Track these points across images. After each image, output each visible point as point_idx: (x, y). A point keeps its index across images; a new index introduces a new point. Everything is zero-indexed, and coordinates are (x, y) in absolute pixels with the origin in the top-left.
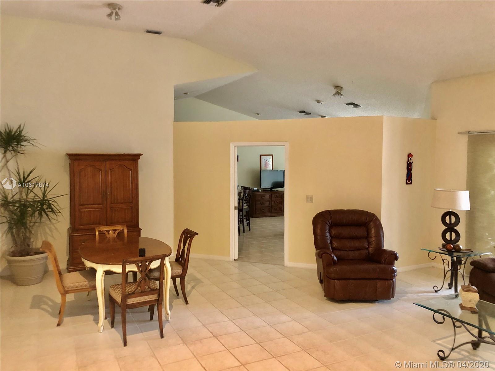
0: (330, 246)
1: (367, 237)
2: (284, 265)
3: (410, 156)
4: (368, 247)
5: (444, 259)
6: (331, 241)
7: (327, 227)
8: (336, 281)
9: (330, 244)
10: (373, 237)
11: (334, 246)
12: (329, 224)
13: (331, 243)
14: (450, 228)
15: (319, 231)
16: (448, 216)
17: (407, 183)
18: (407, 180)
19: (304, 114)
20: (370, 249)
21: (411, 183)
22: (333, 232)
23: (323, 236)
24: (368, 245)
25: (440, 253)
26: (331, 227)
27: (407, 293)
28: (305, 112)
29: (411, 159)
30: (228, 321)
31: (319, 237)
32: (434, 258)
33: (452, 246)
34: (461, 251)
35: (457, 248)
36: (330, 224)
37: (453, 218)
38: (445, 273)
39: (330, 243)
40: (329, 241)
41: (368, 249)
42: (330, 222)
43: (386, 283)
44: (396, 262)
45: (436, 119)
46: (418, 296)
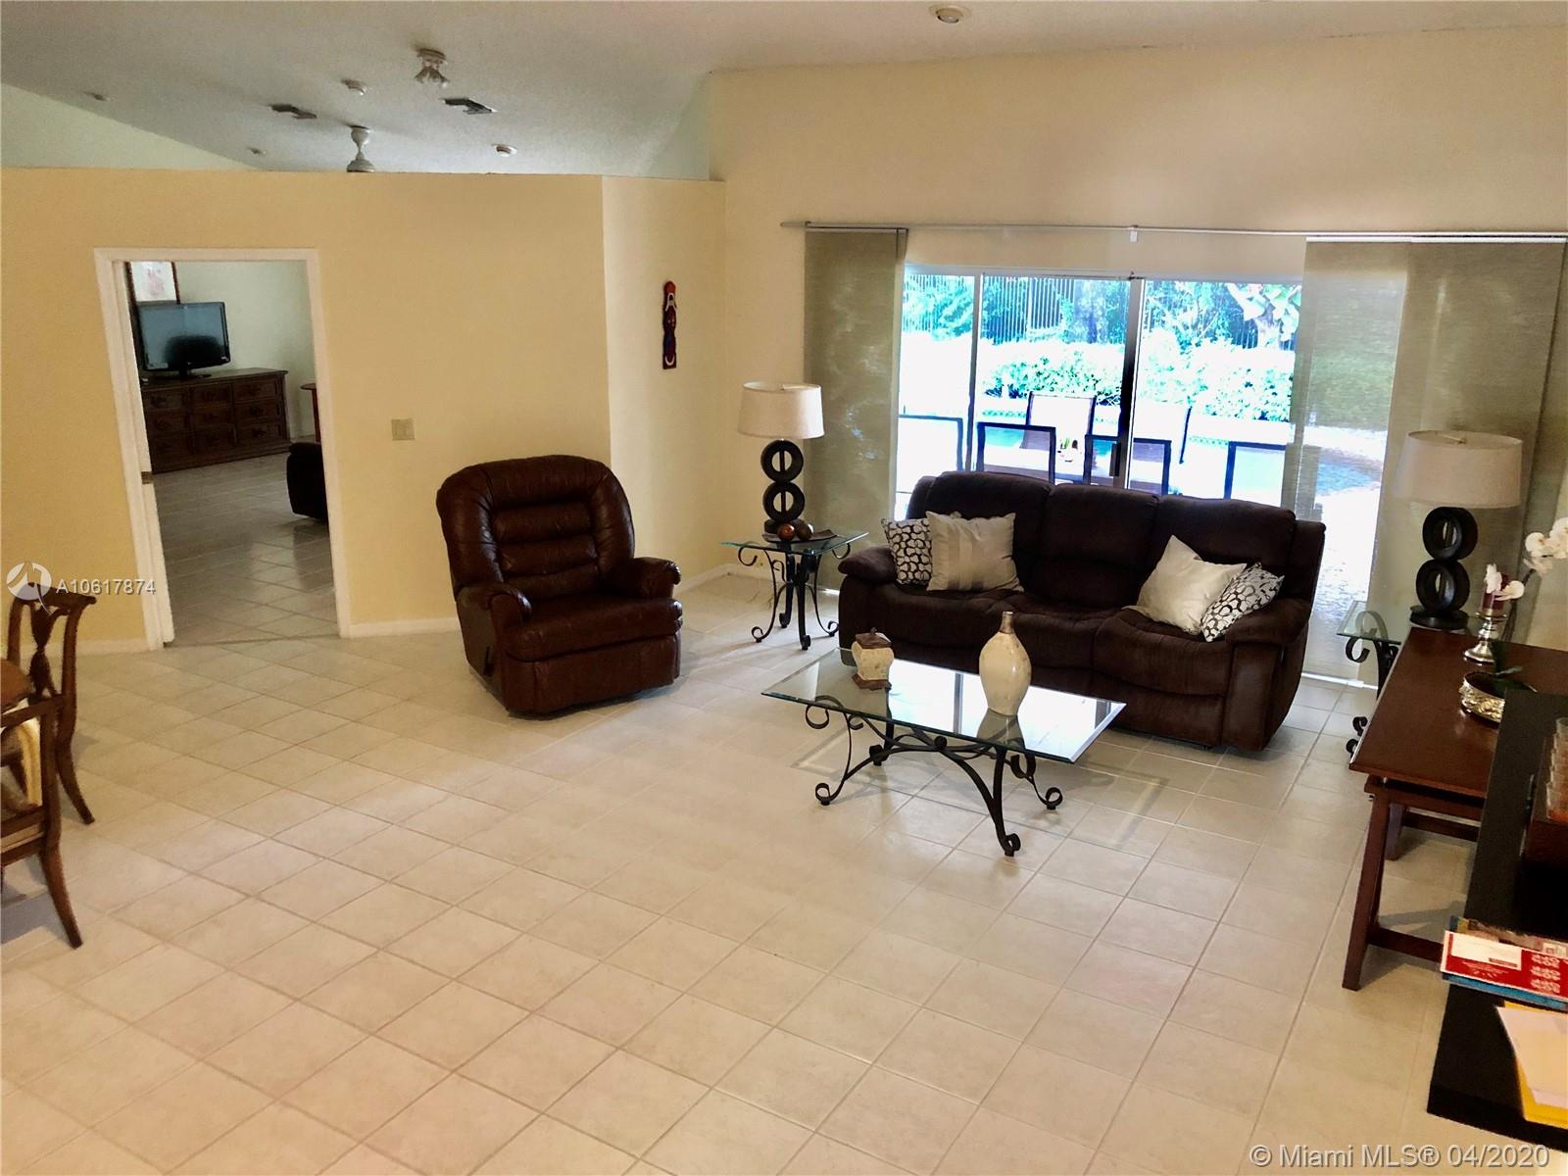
0: (498, 568)
1: (592, 530)
2: (337, 636)
3: (669, 288)
4: (595, 556)
5: (775, 561)
6: (498, 553)
7: (483, 516)
8: (537, 663)
9: (497, 564)
10: (608, 528)
11: (509, 566)
12: (485, 505)
13: (499, 559)
14: (781, 482)
15: (459, 529)
16: (778, 454)
17: (665, 366)
18: (664, 356)
19: (291, 114)
20: (602, 562)
21: (674, 366)
22: (501, 527)
23: (476, 542)
24: (596, 551)
25: (765, 549)
26: (492, 514)
27: (697, 658)
28: (293, 109)
29: (671, 298)
30: (259, 843)
31: (462, 548)
32: (750, 562)
33: (793, 528)
34: (812, 538)
35: (804, 532)
36: (489, 504)
37: (787, 455)
38: (777, 591)
39: (495, 561)
40: (492, 556)
41: (596, 561)
42: (489, 498)
43: (662, 646)
44: (677, 589)
45: (721, 180)
46: (723, 660)
